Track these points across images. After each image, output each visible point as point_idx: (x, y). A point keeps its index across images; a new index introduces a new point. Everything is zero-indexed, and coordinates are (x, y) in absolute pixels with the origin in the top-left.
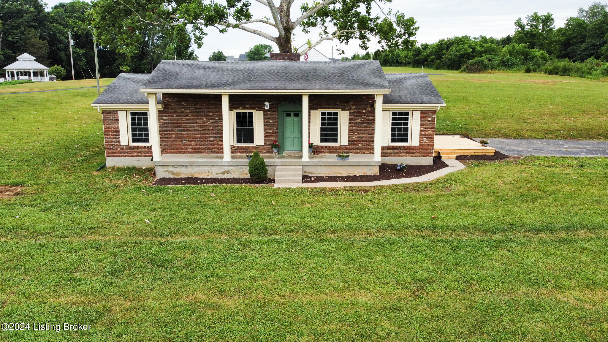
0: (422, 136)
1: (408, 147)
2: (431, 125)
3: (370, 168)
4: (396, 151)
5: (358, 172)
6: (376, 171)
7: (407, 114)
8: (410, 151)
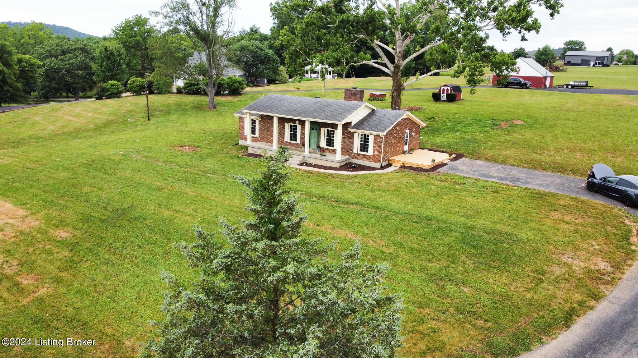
0: (374, 150)
1: (367, 156)
2: (379, 144)
3: (335, 163)
4: (361, 157)
5: (328, 164)
6: (337, 165)
7: (368, 136)
8: (367, 157)
